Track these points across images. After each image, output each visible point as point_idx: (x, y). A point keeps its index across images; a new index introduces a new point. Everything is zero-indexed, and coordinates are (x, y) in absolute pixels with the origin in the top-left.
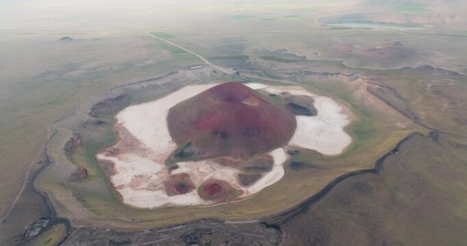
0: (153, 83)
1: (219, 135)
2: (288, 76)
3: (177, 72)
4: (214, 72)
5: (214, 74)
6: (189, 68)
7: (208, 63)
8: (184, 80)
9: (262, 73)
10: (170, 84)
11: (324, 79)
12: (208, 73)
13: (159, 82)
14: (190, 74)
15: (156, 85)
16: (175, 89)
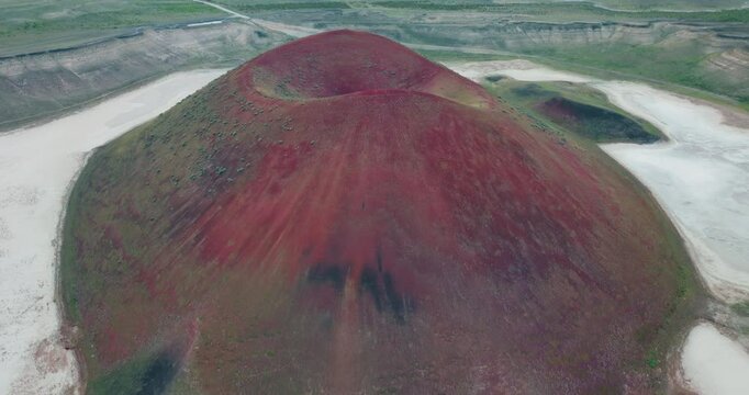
0: (48, 64)
1: (349, 289)
2: (477, 34)
3: (141, 34)
4: (260, 35)
5: (259, 41)
6: (183, 26)
7: (238, 15)
8: (164, 57)
9: (401, 31)
10: (116, 67)
11: (579, 39)
12: (242, 39)
13: (70, 62)
14: (185, 41)
15: (61, 71)
16: (133, 84)
